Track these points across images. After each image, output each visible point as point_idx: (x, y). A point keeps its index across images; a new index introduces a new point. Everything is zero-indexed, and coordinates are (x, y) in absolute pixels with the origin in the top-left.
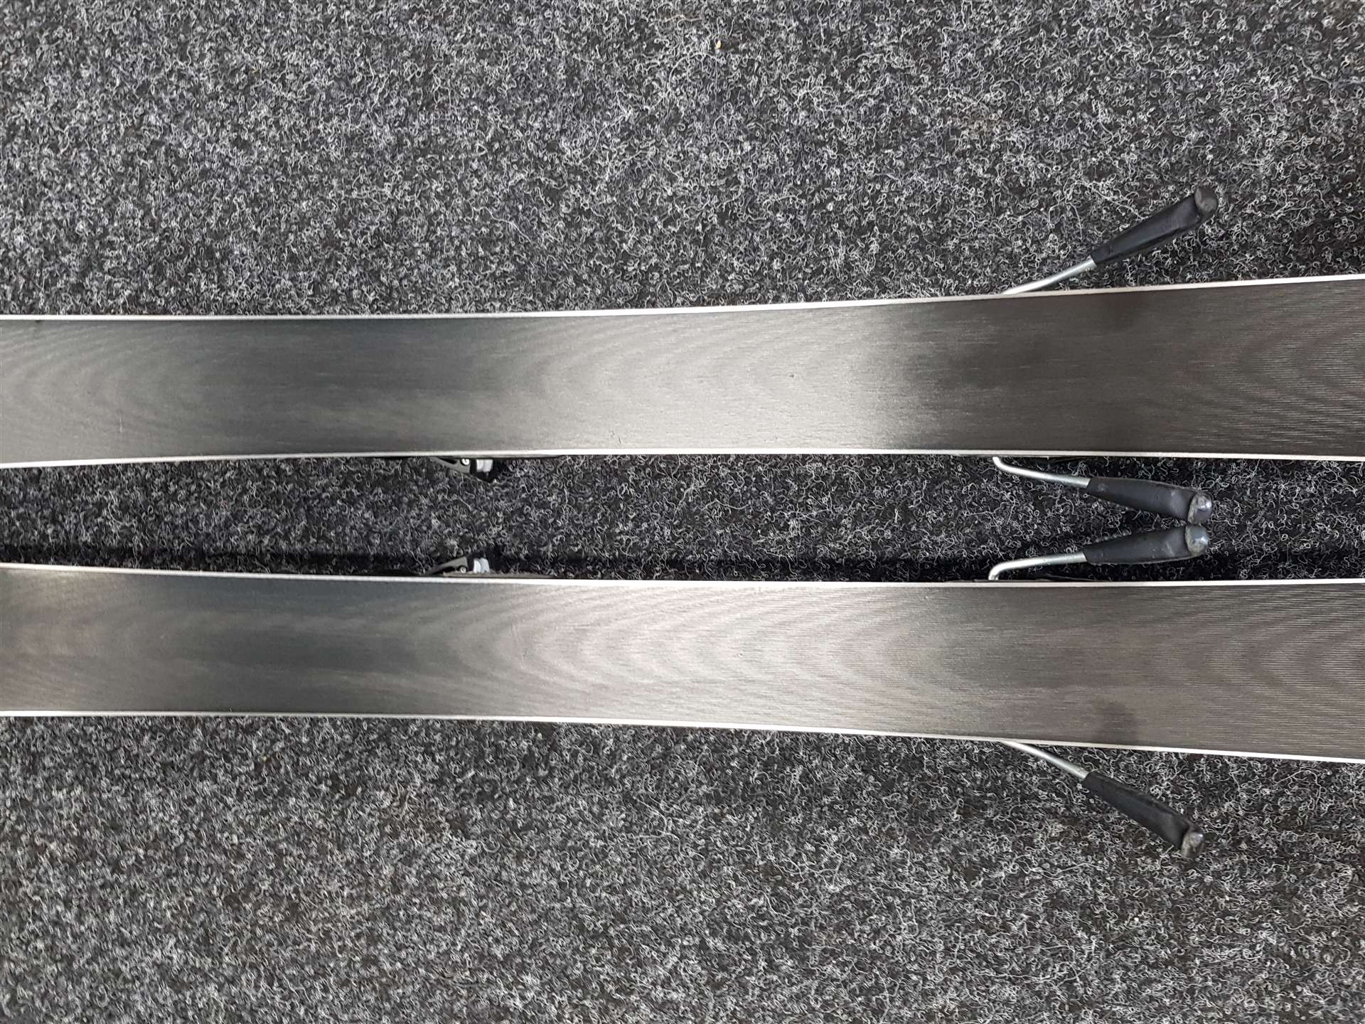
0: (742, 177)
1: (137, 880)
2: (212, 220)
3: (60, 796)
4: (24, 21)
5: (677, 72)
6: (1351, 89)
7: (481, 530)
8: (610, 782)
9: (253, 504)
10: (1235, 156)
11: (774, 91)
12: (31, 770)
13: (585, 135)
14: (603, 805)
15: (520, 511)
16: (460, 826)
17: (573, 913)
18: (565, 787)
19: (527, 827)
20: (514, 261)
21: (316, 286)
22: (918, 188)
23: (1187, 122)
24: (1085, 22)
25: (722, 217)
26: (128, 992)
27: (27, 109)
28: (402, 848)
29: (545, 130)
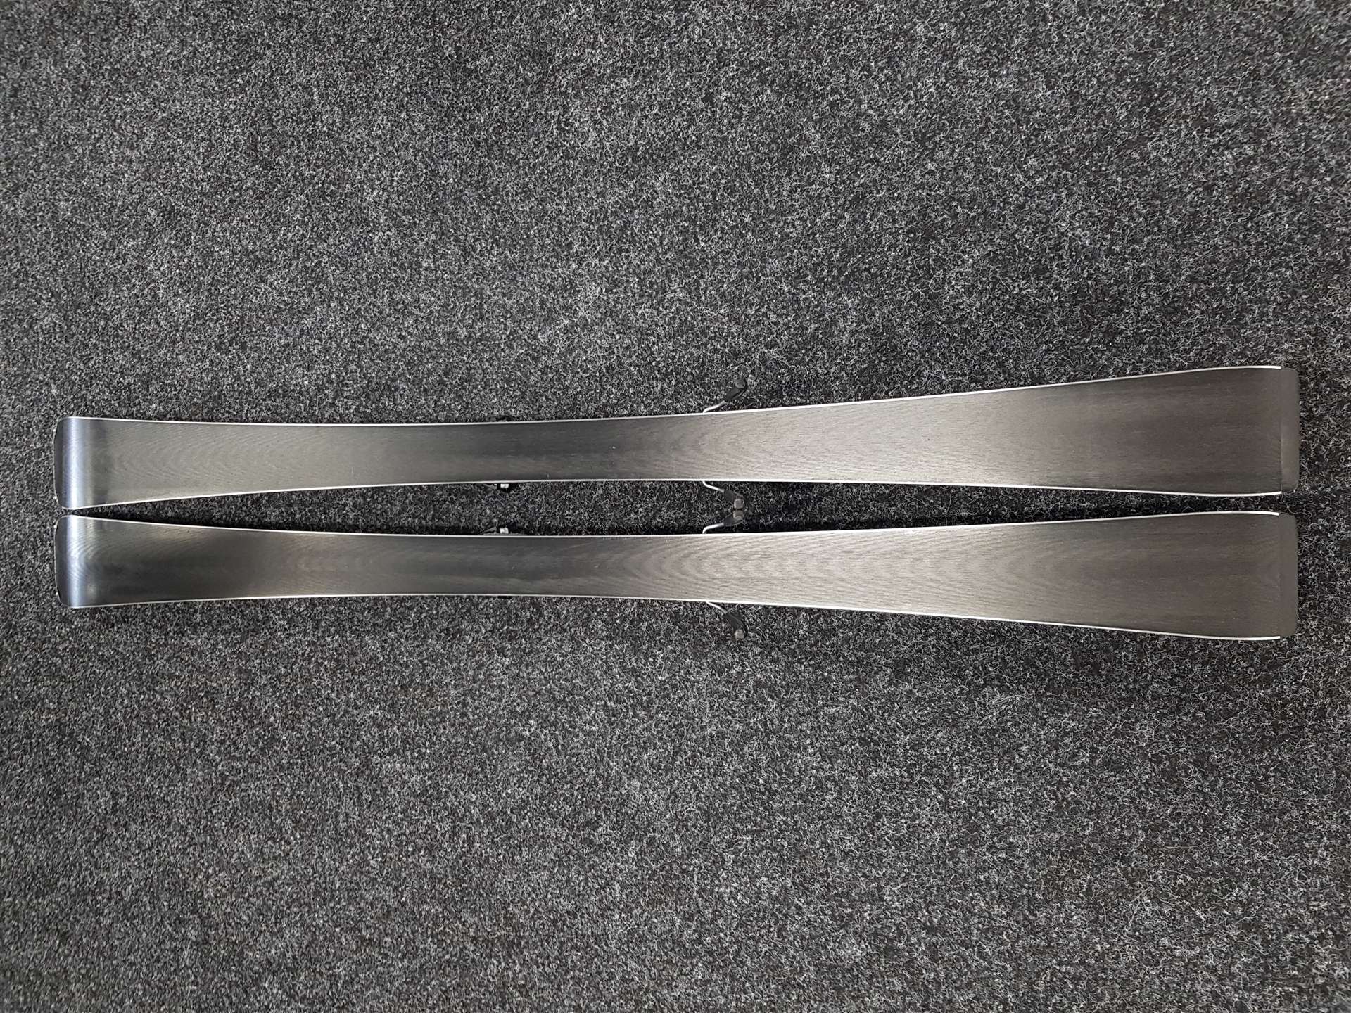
0: (615, 351)
1: (363, 678)
2: (390, 373)
3: (329, 639)
4: (306, 281)
5: (586, 303)
6: (885, 302)
7: (507, 515)
8: (565, 630)
9: (411, 503)
10: (832, 336)
11: (628, 311)
12: (316, 628)
13: (549, 332)
14: (562, 641)
15: (524, 506)
16: (502, 652)
17: (550, 691)
18: (546, 633)
19: (530, 652)
20: (519, 389)
21: (435, 402)
22: (692, 354)
23: (810, 320)
24: (764, 275)
25: (607, 368)
26: (360, 730)
27: (308, 322)
28: (477, 662)
29: (531, 330)
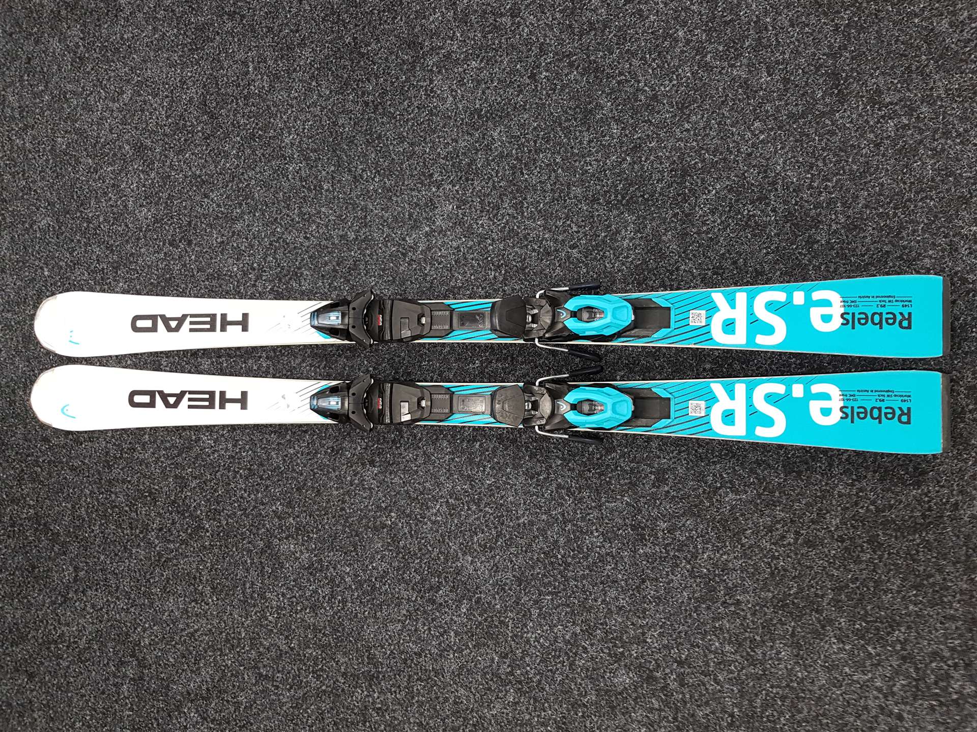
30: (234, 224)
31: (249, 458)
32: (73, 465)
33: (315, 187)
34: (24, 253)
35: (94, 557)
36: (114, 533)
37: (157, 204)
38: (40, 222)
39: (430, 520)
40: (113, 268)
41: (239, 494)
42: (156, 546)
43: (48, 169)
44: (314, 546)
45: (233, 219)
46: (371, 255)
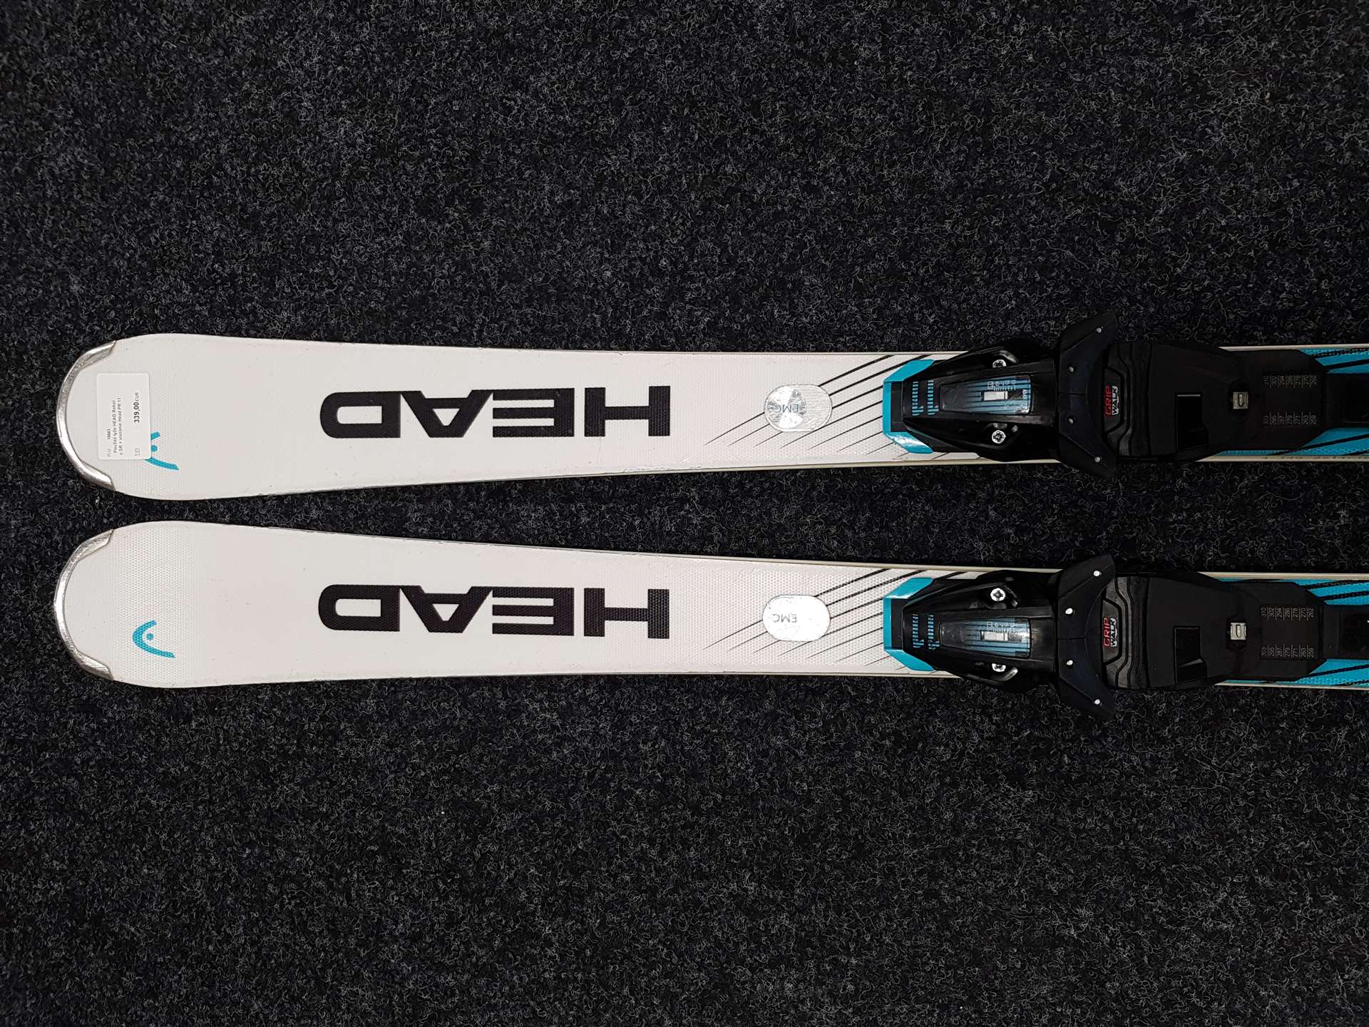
30: (601, 155)
31: (660, 758)
32: (165, 774)
33: (834, 53)
34: (11, 237)
35: (235, 1003)
36: (287, 947)
37: (377, 107)
38: (54, 158)
39: (1198, 928)
40: (261, 272)
41: (633, 851)
42: (404, 979)
43: (70, 25)
44: (850, 987)
45: (596, 144)
46: (1004, 231)
